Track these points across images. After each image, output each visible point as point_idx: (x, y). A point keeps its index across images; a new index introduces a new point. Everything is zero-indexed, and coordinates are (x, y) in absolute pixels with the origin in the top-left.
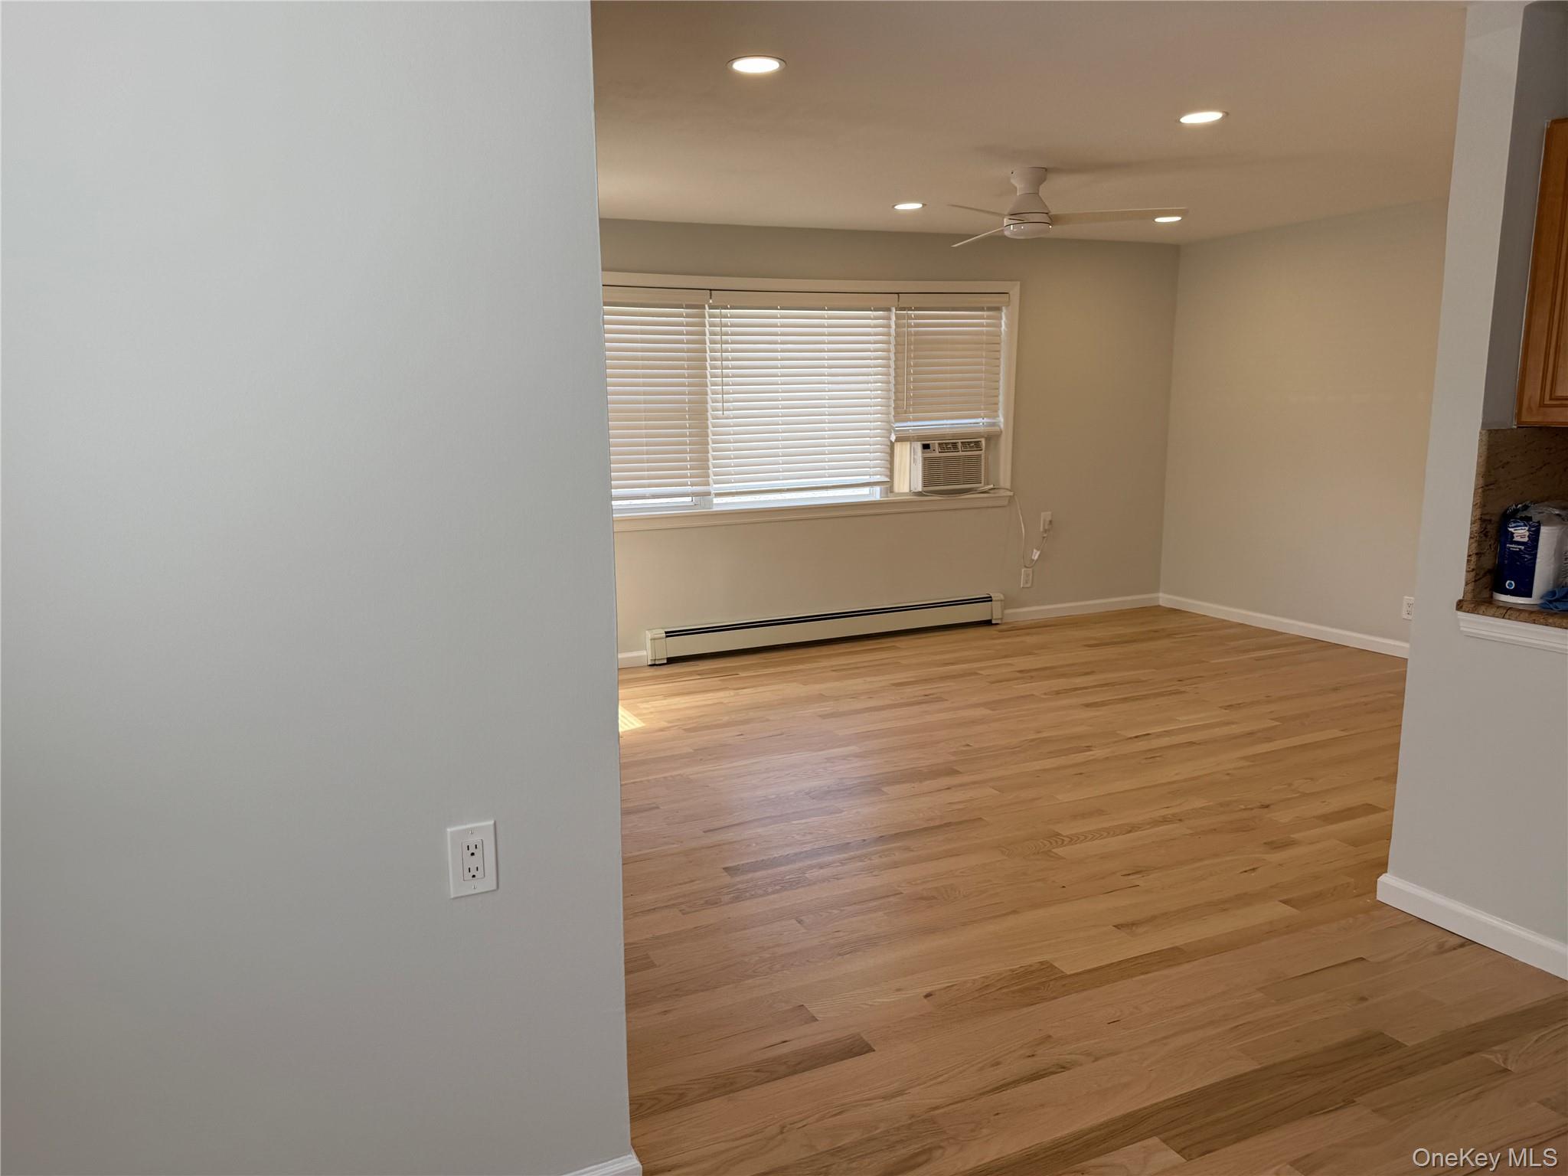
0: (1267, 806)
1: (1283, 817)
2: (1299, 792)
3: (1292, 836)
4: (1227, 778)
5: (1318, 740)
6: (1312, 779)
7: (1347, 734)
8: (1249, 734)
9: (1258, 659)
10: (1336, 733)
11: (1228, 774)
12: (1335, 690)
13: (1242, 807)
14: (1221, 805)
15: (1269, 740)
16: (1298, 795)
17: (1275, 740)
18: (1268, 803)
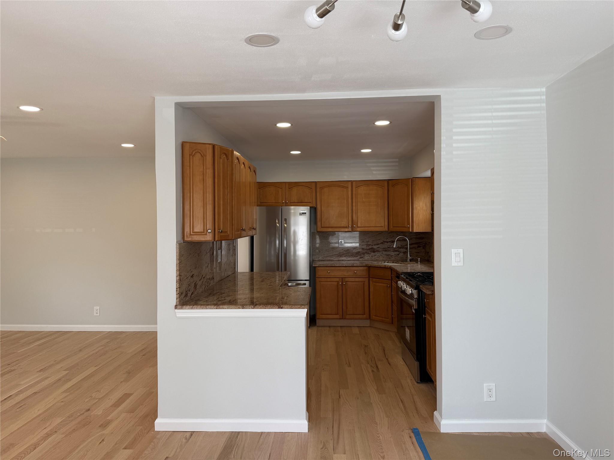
0: (89, 410)
1: (98, 411)
2: (97, 399)
3: (108, 418)
4: (62, 404)
5: (89, 374)
6: (98, 391)
7: (98, 367)
8: (59, 380)
9: (39, 345)
10: (93, 369)
11: (62, 402)
12: (80, 350)
13: (79, 414)
14: (69, 417)
15: (70, 380)
16: (97, 400)
17: (72, 379)
18: (88, 408)
